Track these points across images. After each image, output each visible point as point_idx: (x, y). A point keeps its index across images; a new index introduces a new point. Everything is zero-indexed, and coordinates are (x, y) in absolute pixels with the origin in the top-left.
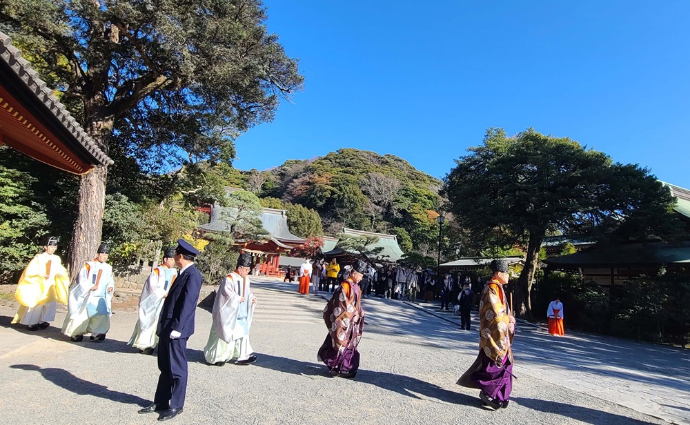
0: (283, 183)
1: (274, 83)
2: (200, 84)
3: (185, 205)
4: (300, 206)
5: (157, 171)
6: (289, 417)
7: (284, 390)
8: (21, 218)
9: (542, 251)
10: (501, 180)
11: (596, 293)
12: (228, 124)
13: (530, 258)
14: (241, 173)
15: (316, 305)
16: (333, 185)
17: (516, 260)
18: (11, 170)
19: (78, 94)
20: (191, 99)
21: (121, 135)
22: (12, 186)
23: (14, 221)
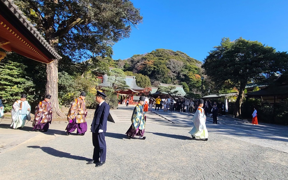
0: (133, 65)
1: (129, 20)
2: (97, 21)
3: (93, 76)
4: (141, 74)
5: (79, 61)
6: (150, 163)
7: (146, 152)
8: (22, 84)
9: (246, 90)
10: (229, 60)
11: (268, 107)
12: (109, 39)
13: (241, 93)
14: (114, 61)
15: (152, 116)
16: (154, 65)
17: (234, 94)
18: (15, 63)
19: (42, 28)
20: (92, 28)
21: (62, 46)
22: (16, 70)
23: (19, 85)
